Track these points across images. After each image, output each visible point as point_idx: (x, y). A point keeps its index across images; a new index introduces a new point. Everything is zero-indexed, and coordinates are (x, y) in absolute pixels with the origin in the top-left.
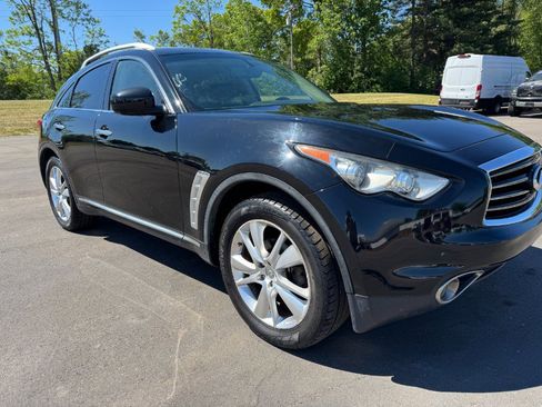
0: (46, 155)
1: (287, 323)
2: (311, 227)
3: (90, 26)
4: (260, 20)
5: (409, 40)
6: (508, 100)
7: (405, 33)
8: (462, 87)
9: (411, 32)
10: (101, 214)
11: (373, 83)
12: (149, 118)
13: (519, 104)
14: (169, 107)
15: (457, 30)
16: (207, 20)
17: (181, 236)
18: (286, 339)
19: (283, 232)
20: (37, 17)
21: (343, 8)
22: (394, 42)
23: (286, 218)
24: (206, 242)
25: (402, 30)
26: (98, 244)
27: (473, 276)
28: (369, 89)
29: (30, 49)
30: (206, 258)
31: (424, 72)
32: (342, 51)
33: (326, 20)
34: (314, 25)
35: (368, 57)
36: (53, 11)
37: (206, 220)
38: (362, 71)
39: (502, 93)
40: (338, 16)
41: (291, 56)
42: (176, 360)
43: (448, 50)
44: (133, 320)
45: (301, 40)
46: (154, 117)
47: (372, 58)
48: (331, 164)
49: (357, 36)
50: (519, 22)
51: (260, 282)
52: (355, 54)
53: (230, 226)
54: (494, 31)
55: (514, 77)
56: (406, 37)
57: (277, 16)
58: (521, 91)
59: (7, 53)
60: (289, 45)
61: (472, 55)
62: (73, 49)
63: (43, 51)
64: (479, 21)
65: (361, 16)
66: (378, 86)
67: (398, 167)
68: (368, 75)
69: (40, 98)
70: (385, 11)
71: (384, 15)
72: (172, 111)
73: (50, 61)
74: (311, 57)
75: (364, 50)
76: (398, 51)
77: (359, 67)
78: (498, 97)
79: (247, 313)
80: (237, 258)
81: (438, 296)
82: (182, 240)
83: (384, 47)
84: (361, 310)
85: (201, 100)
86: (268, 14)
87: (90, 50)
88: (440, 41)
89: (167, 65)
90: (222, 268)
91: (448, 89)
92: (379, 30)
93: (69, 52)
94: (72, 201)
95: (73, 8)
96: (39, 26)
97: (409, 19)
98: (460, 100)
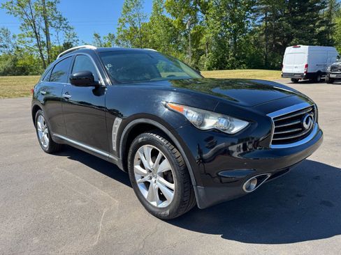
0: (36, 109)
1: (164, 204)
2: (175, 149)
3: (68, 31)
4: (171, 26)
5: (264, 36)
6: (325, 73)
7: (261, 32)
8: (295, 66)
9: (265, 31)
10: (65, 143)
11: (241, 64)
12: (91, 88)
13: (332, 76)
14: (102, 82)
15: (294, 30)
16: (138, 26)
17: (108, 155)
18: (163, 213)
19: (160, 152)
20: (37, 26)
21: (222, 18)
22: (254, 38)
23: (162, 144)
24: (121, 158)
25: (259, 31)
26: (64, 161)
27: (265, 176)
28: (239, 67)
29: (32, 45)
30: (121, 168)
31: (273, 56)
32: (221, 44)
33: (211, 25)
34: (204, 29)
35: (238, 47)
36: (46, 23)
37: (121, 146)
38: (234, 56)
39: (321, 69)
40: (219, 23)
41: (190, 48)
42: (101, 225)
43: (289, 42)
44: (79, 203)
45: (196, 38)
46: (94, 88)
47: (240, 48)
48: (184, 114)
49: (231, 34)
50: (334, 25)
51: (149, 181)
52: (229, 46)
53: (133, 149)
54: (318, 30)
55: (329, 59)
56: (262, 35)
57: (181, 23)
58: (333, 68)
59: (18, 48)
60: (188, 41)
61: (302, 46)
62: (57, 45)
63: (39, 46)
64: (308, 25)
65: (233, 23)
66: (244, 65)
67: (219, 115)
68: (238, 59)
69: (37, 74)
70: (248, 19)
71: (247, 22)
72: (104, 84)
73: (43, 52)
74: (202, 48)
75: (235, 43)
76: (257, 43)
77: (232, 54)
78: (319, 72)
79: (142, 199)
80: (137, 167)
81: (244, 188)
82: (108, 157)
83: (248, 42)
84: (201, 195)
85: (121, 78)
86: (175, 22)
87: (67, 45)
88: (284, 37)
89: (102, 58)
90: (130, 173)
91: (287, 67)
92: (245, 31)
93: (55, 47)
94: (49, 135)
95: (58, 21)
96: (37, 32)
97: (263, 24)
98: (295, 74)
